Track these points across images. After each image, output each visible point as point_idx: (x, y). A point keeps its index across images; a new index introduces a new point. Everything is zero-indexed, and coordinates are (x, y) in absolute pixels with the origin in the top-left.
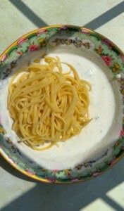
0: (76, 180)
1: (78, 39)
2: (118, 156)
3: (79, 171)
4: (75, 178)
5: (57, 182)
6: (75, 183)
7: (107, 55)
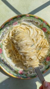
0: (30, 78)
1: (34, 20)
2: (47, 69)
3: (31, 74)
4: (29, 77)
5: (22, 78)
6: (29, 79)
7: (45, 27)
